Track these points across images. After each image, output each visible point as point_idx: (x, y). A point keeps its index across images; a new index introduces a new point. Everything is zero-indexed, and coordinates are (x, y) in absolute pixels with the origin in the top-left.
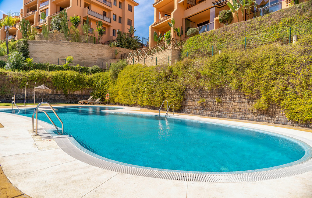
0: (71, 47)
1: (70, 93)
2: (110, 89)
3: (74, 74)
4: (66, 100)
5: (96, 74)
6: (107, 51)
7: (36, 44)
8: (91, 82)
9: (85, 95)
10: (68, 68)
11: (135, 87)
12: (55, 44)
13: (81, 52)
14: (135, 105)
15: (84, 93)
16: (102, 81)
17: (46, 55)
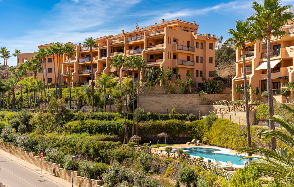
0: (170, 98)
1: (176, 136)
2: (206, 133)
3: (179, 122)
4: (174, 141)
5: (194, 122)
6: (197, 99)
7: (144, 97)
8: (191, 128)
9: (186, 137)
10: (173, 118)
11: (227, 137)
12: (158, 96)
13: (177, 102)
14: (227, 147)
15: (185, 136)
16: (199, 128)
17: (151, 105)
